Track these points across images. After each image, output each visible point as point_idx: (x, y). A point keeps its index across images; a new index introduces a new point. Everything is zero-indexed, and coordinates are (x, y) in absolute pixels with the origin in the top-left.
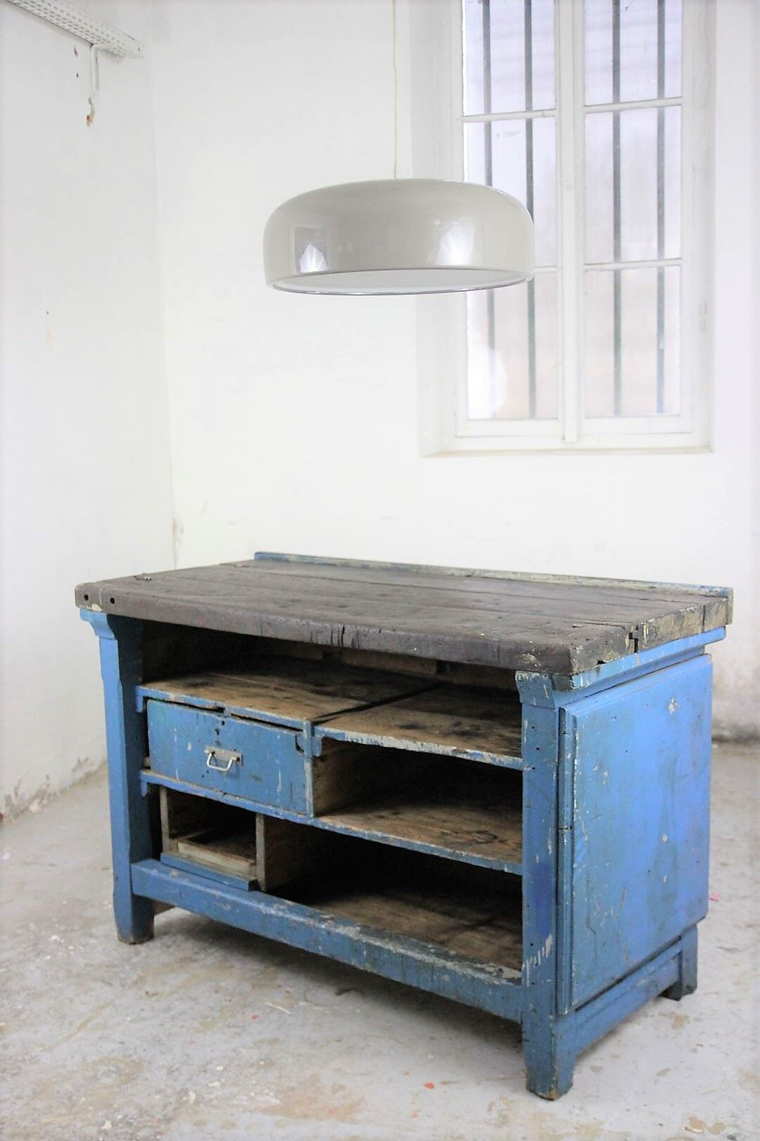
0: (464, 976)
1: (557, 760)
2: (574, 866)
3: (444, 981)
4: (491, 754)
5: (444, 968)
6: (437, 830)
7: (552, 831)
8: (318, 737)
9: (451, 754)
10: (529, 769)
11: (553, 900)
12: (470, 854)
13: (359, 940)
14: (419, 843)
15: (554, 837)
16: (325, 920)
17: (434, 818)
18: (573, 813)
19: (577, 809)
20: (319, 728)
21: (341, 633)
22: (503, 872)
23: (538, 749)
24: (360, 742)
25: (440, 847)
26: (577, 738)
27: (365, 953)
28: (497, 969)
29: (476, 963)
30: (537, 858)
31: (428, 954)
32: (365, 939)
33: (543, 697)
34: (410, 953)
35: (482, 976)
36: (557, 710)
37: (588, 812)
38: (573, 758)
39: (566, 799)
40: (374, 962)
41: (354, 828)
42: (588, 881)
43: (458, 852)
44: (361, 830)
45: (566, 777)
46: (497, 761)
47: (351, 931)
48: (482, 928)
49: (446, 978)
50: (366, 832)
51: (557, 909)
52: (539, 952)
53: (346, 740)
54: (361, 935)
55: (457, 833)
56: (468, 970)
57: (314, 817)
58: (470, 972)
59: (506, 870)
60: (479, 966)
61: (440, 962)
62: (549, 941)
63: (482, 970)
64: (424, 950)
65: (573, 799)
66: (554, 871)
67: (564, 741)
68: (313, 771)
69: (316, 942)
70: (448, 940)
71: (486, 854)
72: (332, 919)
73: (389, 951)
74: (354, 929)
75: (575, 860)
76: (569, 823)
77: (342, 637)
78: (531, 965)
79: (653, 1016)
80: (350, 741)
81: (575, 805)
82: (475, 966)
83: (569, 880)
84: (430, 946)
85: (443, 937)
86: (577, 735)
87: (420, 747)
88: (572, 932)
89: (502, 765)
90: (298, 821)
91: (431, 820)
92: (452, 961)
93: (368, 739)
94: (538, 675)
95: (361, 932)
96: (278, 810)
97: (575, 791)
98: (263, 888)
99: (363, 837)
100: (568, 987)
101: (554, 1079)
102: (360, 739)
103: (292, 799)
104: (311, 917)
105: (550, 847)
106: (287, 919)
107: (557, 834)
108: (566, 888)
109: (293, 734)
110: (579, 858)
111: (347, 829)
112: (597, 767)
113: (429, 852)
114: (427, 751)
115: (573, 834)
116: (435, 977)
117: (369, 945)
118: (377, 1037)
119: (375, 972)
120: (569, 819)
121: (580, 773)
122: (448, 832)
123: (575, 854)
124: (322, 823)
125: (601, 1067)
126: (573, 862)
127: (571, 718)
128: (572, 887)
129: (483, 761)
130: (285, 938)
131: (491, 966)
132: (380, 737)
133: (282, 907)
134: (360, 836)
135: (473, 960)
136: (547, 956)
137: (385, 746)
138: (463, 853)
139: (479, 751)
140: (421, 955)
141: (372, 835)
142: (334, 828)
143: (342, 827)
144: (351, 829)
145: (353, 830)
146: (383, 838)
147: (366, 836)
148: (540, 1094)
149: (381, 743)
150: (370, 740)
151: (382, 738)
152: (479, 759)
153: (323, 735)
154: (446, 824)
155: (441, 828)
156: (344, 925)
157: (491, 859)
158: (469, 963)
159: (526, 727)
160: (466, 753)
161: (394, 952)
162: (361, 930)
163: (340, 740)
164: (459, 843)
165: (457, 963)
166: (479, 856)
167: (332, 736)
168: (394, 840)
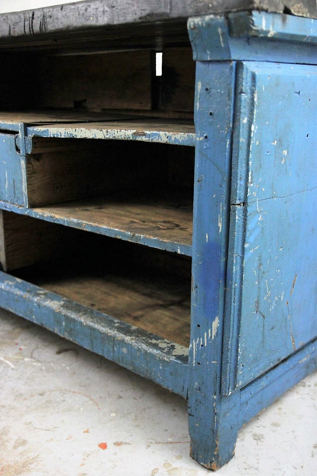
0: (139, 350)
1: (231, 125)
2: (246, 246)
3: (123, 353)
4: (167, 133)
5: (123, 341)
6: (127, 220)
7: (222, 207)
8: (30, 136)
9: (131, 138)
10: (201, 139)
11: (221, 282)
12: (147, 236)
13: (60, 312)
14: (105, 227)
15: (225, 213)
16: (38, 295)
17: (130, 212)
18: (246, 188)
19: (251, 183)
20: (30, 129)
21: (31, 19)
22: (176, 253)
23: (211, 114)
24: (59, 137)
25: (122, 231)
26: (255, 99)
27: (64, 324)
28: (169, 345)
29: (151, 339)
30: (207, 237)
31: (112, 327)
32: (64, 312)
33: (218, 47)
34: (97, 326)
35: (155, 351)
36: (234, 64)
37: (263, 189)
38: (250, 123)
39: (241, 170)
40: (71, 332)
41: (57, 216)
42: (260, 264)
43: (137, 235)
44: (62, 218)
45: (241, 145)
46: (173, 139)
47: (55, 305)
48: (172, 307)
49: (125, 350)
50: (66, 220)
51: (225, 291)
52: (205, 334)
53: (49, 136)
54: (62, 308)
55: (144, 222)
56: (143, 344)
57: (29, 208)
58: (144, 346)
59: (179, 252)
60: (154, 341)
61: (120, 336)
62: (216, 323)
63: (155, 346)
64: (110, 324)
65: (248, 171)
66: (223, 250)
67: (241, 101)
68: (27, 167)
69: (32, 312)
70: (142, 316)
71: (163, 237)
72: (45, 294)
73: (81, 323)
74: (59, 303)
75: (246, 239)
76: (242, 197)
77: (32, 23)
78: (198, 345)
79: (309, 386)
80: (52, 136)
81: (250, 178)
82: (150, 341)
83: (239, 260)
84: (116, 321)
85: (139, 313)
86: (256, 95)
87: (105, 134)
88: (239, 315)
89: (177, 143)
90: (19, 212)
91: (128, 214)
92: (130, 336)
93: (65, 133)
94: (212, 16)
95: (63, 306)
96: (7, 204)
97: (250, 162)
98: (5, 269)
99: (64, 224)
100: (233, 369)
101: (215, 453)
102: (59, 134)
103: (15, 194)
104: (29, 292)
105: (220, 225)
106: (12, 293)
107: (229, 210)
108: (235, 269)
109: (13, 137)
110: (251, 238)
111: (51, 217)
112: (276, 142)
113: (113, 236)
114: (111, 137)
115: (245, 211)
116: (115, 349)
117: (67, 318)
118: (74, 392)
119: (71, 340)
120: (242, 194)
121: (257, 143)
122: (137, 221)
123: (248, 234)
124: (35, 213)
125: (262, 435)
126: (244, 241)
127: (249, 75)
128: (242, 269)
129: (160, 141)
130: (12, 309)
131: (165, 342)
133: (11, 283)
134: (61, 223)
135: (150, 336)
136: (213, 338)
137: (78, 137)
138: (142, 235)
139: (155, 132)
140: (105, 328)
141: (70, 221)
142: (43, 216)
143: (48, 216)
144: (55, 217)
145: (56, 218)
146: (78, 224)
147: (66, 222)
148: (202, 464)
149: (75, 135)
150: (66, 133)
151: (76, 130)
152: (156, 140)
153: (34, 134)
154: (138, 216)
155: (133, 218)
156: (52, 299)
157: (165, 241)
158: (146, 339)
159: (199, 90)
160: (144, 135)
161: (85, 324)
162: (64, 304)
163: (45, 137)
164: (142, 228)
165: (134, 337)
166: (155, 239)
167: (39, 134)
168: (86, 225)
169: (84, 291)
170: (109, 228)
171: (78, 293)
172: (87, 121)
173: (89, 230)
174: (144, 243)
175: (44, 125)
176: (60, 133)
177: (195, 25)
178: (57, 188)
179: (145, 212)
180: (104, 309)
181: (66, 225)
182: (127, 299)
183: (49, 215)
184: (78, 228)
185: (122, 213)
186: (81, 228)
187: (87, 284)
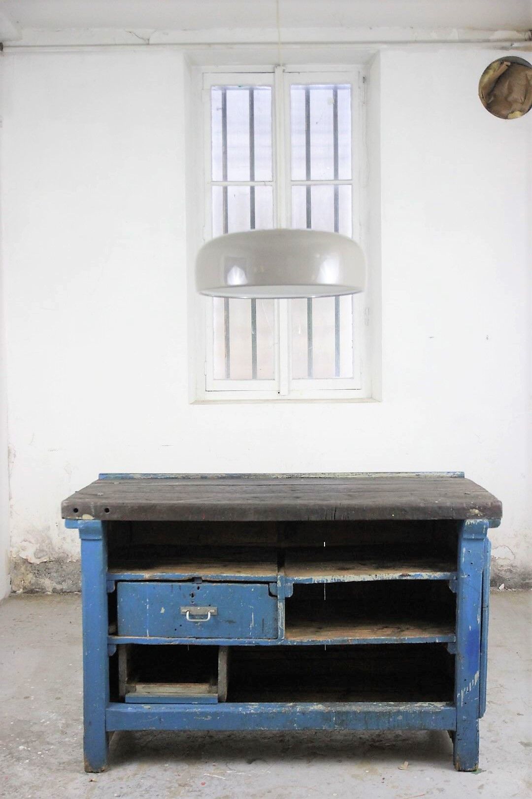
0: (414, 712)
4: (426, 573)
9: (398, 578)
15: (481, 614)
22: (435, 643)
23: (471, 563)
24: (325, 582)
30: (470, 628)
36: (484, 540)
40: (342, 723)
44: (324, 639)
49: (400, 717)
50: (329, 640)
51: (480, 655)
52: (470, 684)
53: (312, 583)
57: (284, 639)
58: (417, 709)
62: (477, 675)
68: (284, 608)
78: (465, 692)
80: (316, 582)
87: (375, 577)
90: (268, 644)
105: (478, 620)
107: (482, 611)
109: (266, 585)
111: (313, 641)
113: (380, 642)
114: (380, 579)
116: (391, 720)
117: (338, 713)
124: (290, 641)
129: (422, 578)
136: (475, 684)
139: (419, 573)
142: (302, 642)
144: (316, 640)
145: (318, 640)
146: (343, 641)
147: (330, 642)
148: (468, 769)
152: (419, 578)
153: (293, 582)
159: (464, 552)
160: (409, 575)
163: (307, 583)
167: (301, 582)
177: (470, 524)
183: (310, 640)
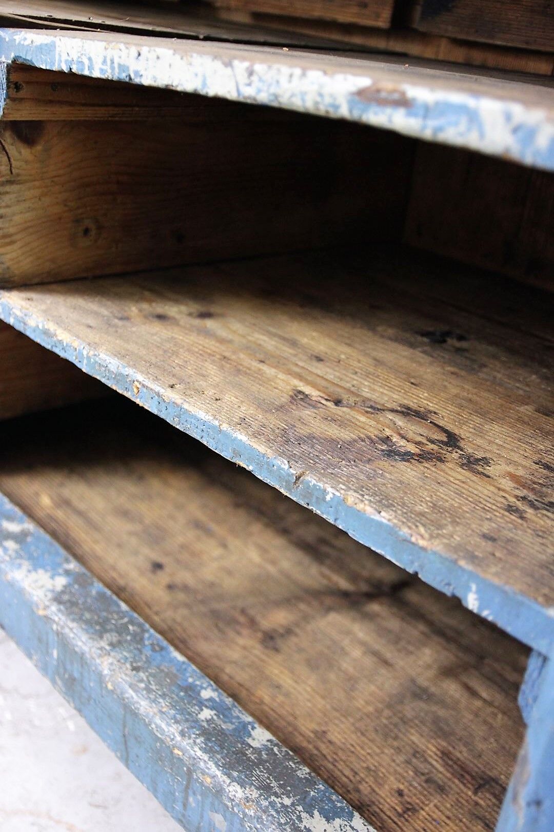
4: (516, 108)
5: (219, 792)
8: (4, 60)
9: (345, 111)
12: (350, 499)
13: (46, 617)
14: (202, 415)
17: (294, 343)
20: (4, 34)
22: (457, 601)
24: (86, 72)
25: (261, 448)
27: (55, 653)
32: (59, 620)
34: (144, 706)
41: (63, 335)
43: (312, 480)
44: (76, 344)
46: (542, 141)
47: (38, 586)
50: (85, 353)
53: (55, 68)
54: (54, 608)
55: (338, 403)
59: (472, 602)
61: (211, 773)
64: (186, 705)
70: (289, 631)
72: (21, 538)
73: (100, 678)
74: (50, 583)
84: (205, 694)
87: (242, 78)
91: (287, 351)
92: (243, 784)
93: (104, 62)
95: (59, 598)
99: (79, 365)
102: (86, 62)
111: (46, 333)
113: (226, 455)
114: (264, 98)
117: (64, 643)
122: (315, 395)
132: (133, 51)
134: (72, 359)
138: (329, 489)
140: (168, 725)
141: (96, 362)
142: (25, 324)
143: (38, 326)
144: (55, 335)
145: (60, 338)
146: (120, 377)
147: (85, 361)
149: (137, 73)
150: (109, 62)
151: (139, 55)
152: (454, 134)
153: (13, 55)
154: (319, 369)
155: (300, 377)
156: (36, 564)
157: (422, 543)
158: (293, 804)
160: (404, 102)
161: (110, 687)
162: (66, 589)
163: (44, 67)
164: (332, 443)
165: (255, 794)
166: (377, 517)
167: (29, 58)
168: (145, 390)
169: (142, 508)
170: (216, 423)
171: (125, 514)
172: (201, 37)
173: (151, 406)
174: (336, 520)
175: (55, 28)
176: (90, 59)
178: (86, 231)
179: (343, 351)
180: (186, 588)
181: (84, 370)
182: (254, 556)
183: (41, 327)
184: (120, 391)
185: (269, 344)
186: (128, 395)
187: (155, 484)
